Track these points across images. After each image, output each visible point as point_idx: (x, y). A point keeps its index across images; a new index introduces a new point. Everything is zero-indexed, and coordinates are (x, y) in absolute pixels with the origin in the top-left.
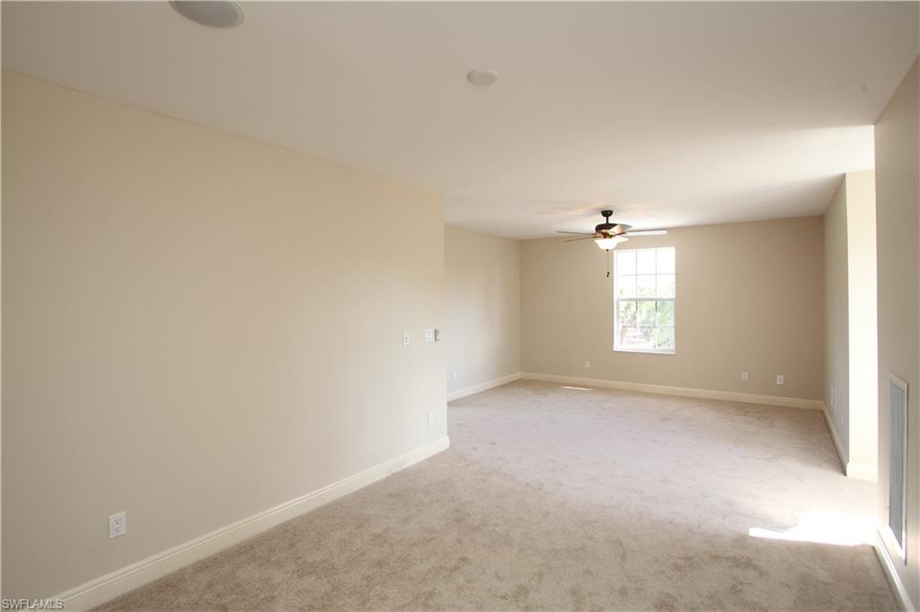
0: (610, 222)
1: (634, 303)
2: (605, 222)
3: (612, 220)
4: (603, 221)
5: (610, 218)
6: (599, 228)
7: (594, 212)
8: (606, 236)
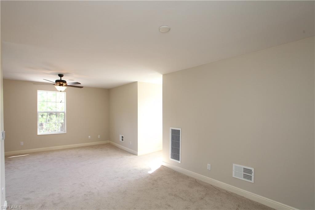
0: (62, 79)
1: (46, 113)
2: (60, 79)
3: (63, 79)
4: (59, 78)
5: (62, 78)
6: (57, 81)
7: (55, 74)
8: (61, 85)
